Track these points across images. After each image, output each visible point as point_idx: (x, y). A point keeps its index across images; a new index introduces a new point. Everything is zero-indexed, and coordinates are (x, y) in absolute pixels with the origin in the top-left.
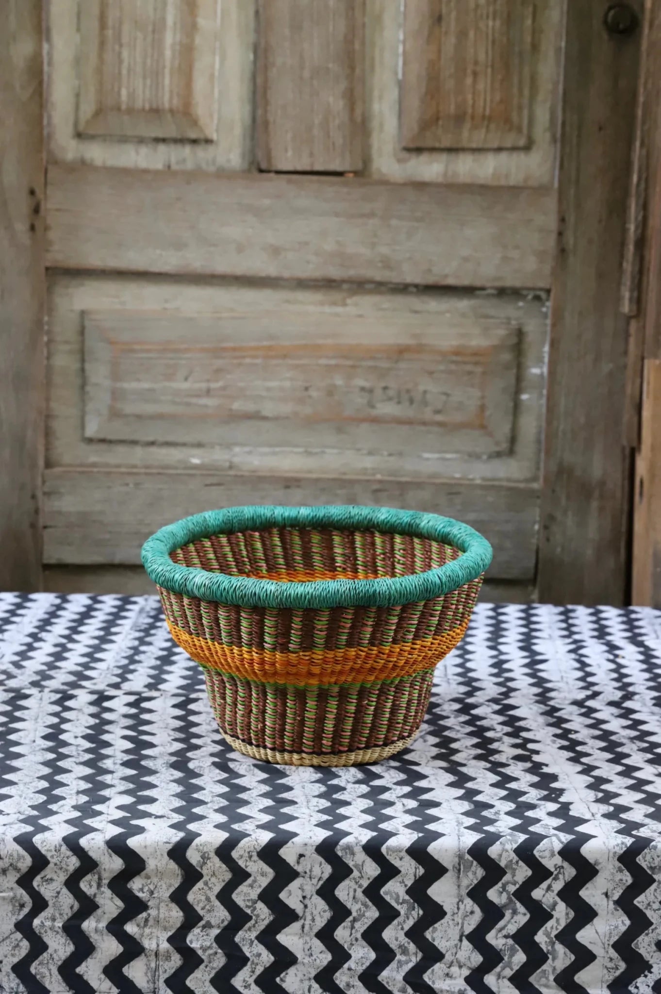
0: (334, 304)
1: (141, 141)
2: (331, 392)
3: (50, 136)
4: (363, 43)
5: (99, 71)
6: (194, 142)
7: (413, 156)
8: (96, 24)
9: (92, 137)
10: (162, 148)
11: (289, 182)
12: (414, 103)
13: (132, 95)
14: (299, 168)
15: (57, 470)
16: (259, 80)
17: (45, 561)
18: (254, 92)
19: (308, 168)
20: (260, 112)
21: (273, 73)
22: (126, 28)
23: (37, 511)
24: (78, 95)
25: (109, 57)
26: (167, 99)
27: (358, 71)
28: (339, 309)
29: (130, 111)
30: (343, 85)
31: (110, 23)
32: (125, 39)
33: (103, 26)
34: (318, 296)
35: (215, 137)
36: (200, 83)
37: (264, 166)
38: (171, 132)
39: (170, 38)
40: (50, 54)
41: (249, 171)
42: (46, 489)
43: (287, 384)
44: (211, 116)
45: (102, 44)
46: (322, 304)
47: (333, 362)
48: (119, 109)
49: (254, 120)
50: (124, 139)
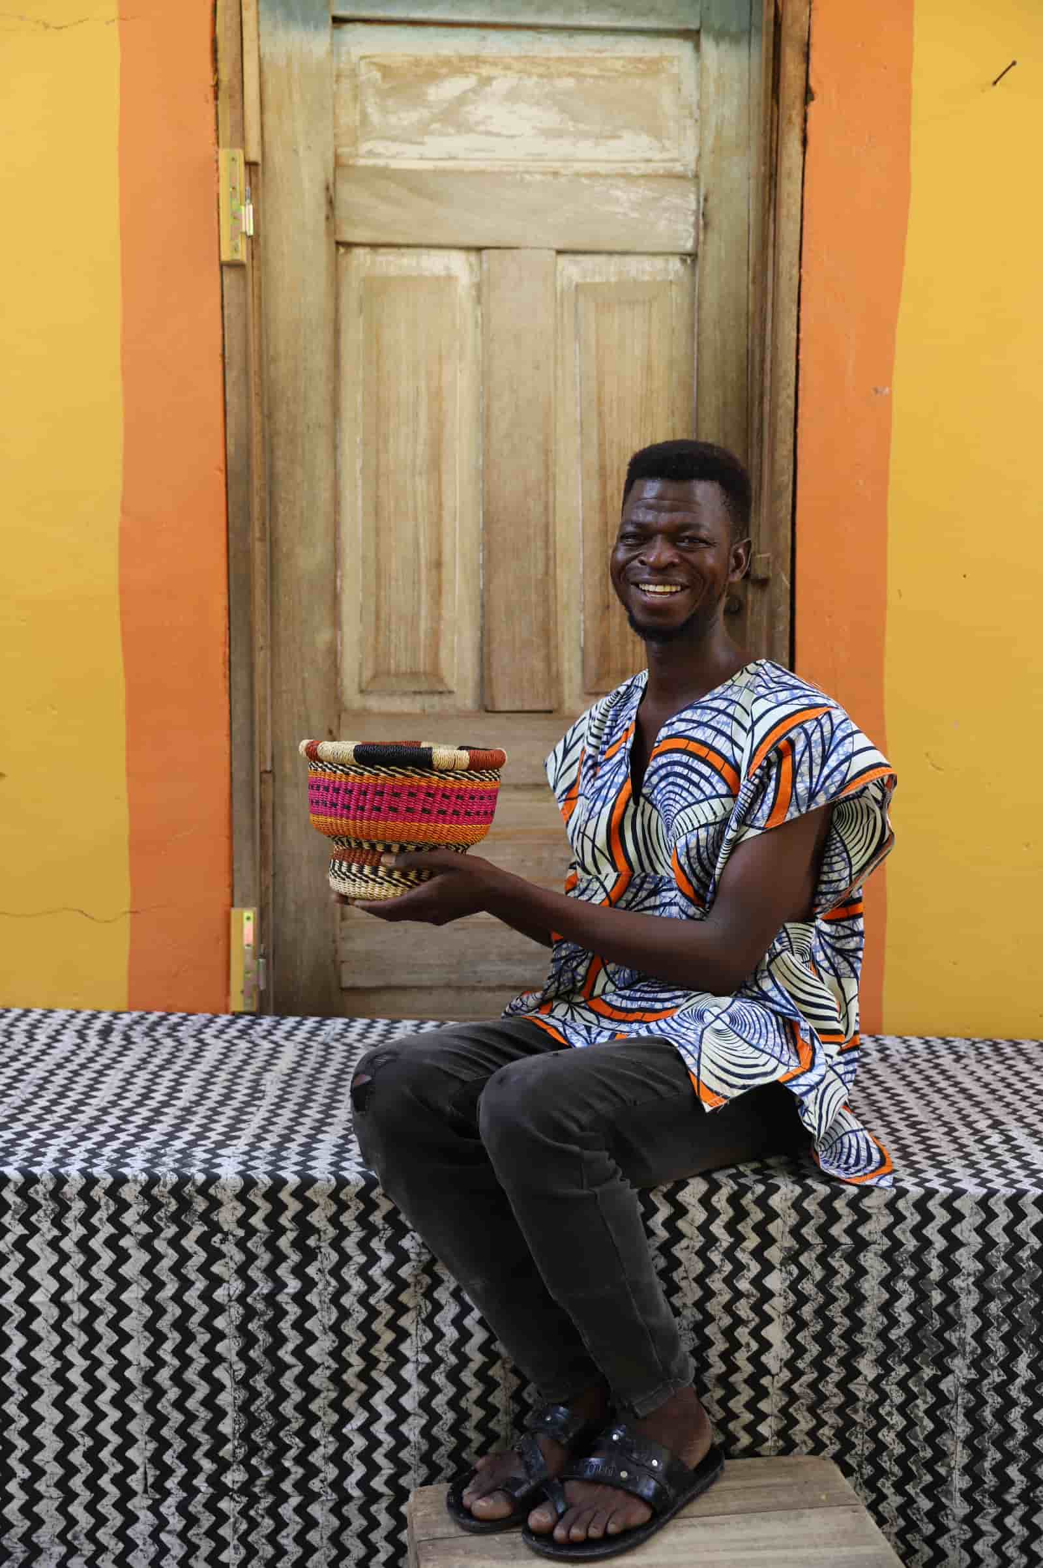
0: (539, 800)
1: (405, 694)
2: (539, 862)
3: (342, 693)
4: (556, 623)
5: (376, 649)
6: (441, 693)
7: (593, 697)
8: (373, 618)
9: (371, 692)
10: (418, 697)
11: (508, 718)
12: (592, 662)
13: (398, 666)
14: (515, 709)
15: (348, 922)
16: (485, 650)
17: (344, 985)
18: (482, 660)
19: (520, 709)
20: (486, 672)
21: (495, 645)
22: (394, 618)
23: (336, 951)
24: (361, 665)
25: (382, 639)
26: (423, 664)
27: (552, 643)
28: (545, 804)
29: (397, 675)
30: (543, 652)
31: (383, 616)
32: (393, 627)
33: (378, 618)
34: (528, 796)
35: (455, 689)
36: (444, 653)
37: (490, 708)
38: (424, 687)
39: (424, 625)
40: (342, 638)
41: (478, 711)
42: (343, 935)
43: (509, 857)
44: (453, 676)
45: (377, 629)
46: (531, 801)
47: (541, 841)
48: (388, 673)
49: (482, 677)
50: (392, 694)
